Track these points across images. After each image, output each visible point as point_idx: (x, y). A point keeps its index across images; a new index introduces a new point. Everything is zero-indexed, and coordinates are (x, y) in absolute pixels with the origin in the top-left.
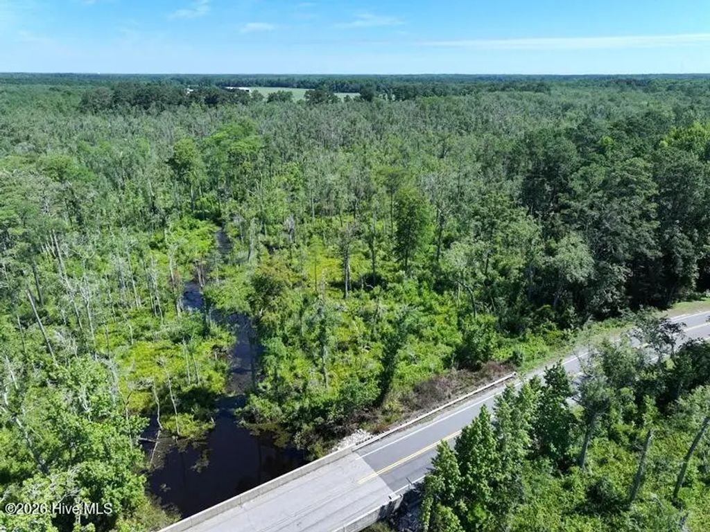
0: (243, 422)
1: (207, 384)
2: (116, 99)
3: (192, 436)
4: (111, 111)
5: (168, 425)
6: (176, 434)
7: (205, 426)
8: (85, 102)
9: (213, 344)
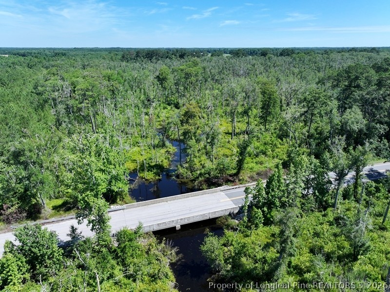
0: (174, 177)
1: (161, 163)
2: (137, 56)
3: (151, 180)
4: (134, 61)
5: (142, 175)
6: (144, 178)
7: (157, 177)
8: (123, 57)
9: (166, 150)
